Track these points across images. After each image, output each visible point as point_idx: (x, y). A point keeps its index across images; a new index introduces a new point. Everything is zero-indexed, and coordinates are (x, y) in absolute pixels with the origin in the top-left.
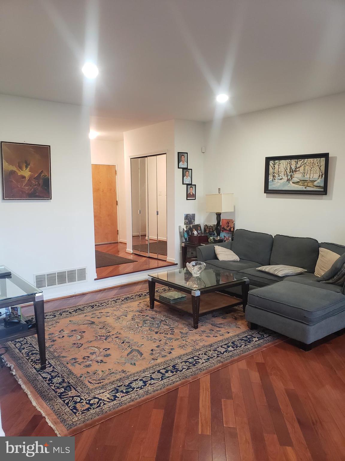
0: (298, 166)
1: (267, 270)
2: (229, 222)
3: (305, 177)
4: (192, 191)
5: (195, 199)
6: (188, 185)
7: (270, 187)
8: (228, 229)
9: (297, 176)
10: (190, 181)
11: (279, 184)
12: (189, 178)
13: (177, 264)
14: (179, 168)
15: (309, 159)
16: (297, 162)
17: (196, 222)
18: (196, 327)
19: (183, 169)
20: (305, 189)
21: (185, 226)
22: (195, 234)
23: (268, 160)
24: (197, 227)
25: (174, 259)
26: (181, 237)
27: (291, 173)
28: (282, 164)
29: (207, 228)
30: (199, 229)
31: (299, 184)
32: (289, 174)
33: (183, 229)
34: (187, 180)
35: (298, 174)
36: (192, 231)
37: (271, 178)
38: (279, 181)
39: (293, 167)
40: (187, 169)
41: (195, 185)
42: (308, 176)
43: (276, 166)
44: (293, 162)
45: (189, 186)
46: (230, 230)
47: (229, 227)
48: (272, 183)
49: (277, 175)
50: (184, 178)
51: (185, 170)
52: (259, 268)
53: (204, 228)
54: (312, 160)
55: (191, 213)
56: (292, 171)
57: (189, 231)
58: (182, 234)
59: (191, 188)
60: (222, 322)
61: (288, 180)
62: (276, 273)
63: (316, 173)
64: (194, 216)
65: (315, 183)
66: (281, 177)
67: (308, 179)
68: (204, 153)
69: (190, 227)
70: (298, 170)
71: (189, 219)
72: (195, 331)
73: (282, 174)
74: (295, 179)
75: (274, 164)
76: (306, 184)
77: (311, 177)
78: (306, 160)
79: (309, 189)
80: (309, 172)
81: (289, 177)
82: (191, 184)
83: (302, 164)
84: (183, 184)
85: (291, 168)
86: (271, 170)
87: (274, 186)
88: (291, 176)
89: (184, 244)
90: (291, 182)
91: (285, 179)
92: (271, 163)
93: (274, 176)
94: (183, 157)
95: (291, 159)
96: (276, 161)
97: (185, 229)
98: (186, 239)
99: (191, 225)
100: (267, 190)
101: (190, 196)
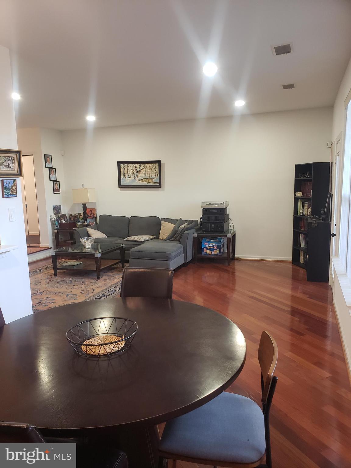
0: (141, 168)
1: (132, 239)
2: (93, 211)
3: (147, 176)
4: (57, 186)
5: (60, 193)
6: (53, 181)
7: (122, 184)
8: (91, 216)
9: (141, 176)
10: (55, 179)
11: (129, 181)
12: (54, 176)
13: (51, 248)
14: (46, 167)
15: (148, 164)
16: (140, 166)
17: (63, 213)
18: (99, 278)
19: (49, 168)
20: (147, 185)
21: (55, 216)
22: (63, 222)
23: (119, 163)
24: (64, 216)
25: (48, 244)
26: (53, 225)
27: (137, 173)
28: (130, 167)
29: (72, 216)
30: (66, 218)
31: (143, 181)
32: (136, 174)
33: (54, 219)
34: (53, 178)
35: (142, 173)
36: (61, 220)
37: (122, 177)
38: (128, 179)
39: (138, 169)
40: (52, 168)
41: (59, 182)
42: (148, 175)
43: (126, 168)
44: (138, 165)
45: (55, 183)
46: (93, 217)
47: (93, 214)
48: (123, 181)
49: (127, 175)
50: (51, 175)
51: (51, 169)
52: (126, 239)
53: (69, 217)
54: (150, 164)
55: (58, 205)
56: (137, 172)
57: (59, 219)
58: (54, 222)
59: (56, 184)
60: (112, 274)
61: (135, 178)
62: (139, 240)
63: (153, 173)
64: (60, 206)
65: (153, 180)
66: (129, 176)
67: (148, 178)
68: (63, 155)
69: (59, 216)
70: (141, 171)
71: (57, 209)
72: (99, 280)
73: (130, 174)
74: (140, 178)
75: (124, 167)
76: (147, 181)
77: (151, 176)
78: (146, 164)
79: (149, 184)
80: (149, 173)
81: (136, 176)
82: (56, 181)
83: (144, 167)
84: (50, 180)
85: (136, 170)
86: (122, 171)
87: (125, 182)
88: (137, 175)
89: (57, 230)
90: (137, 180)
91: (133, 177)
92: (122, 166)
93: (124, 175)
94: (48, 158)
95: (136, 164)
96: (125, 165)
97: (55, 218)
98: (57, 226)
99: (59, 215)
100: (120, 186)
101: (56, 191)
